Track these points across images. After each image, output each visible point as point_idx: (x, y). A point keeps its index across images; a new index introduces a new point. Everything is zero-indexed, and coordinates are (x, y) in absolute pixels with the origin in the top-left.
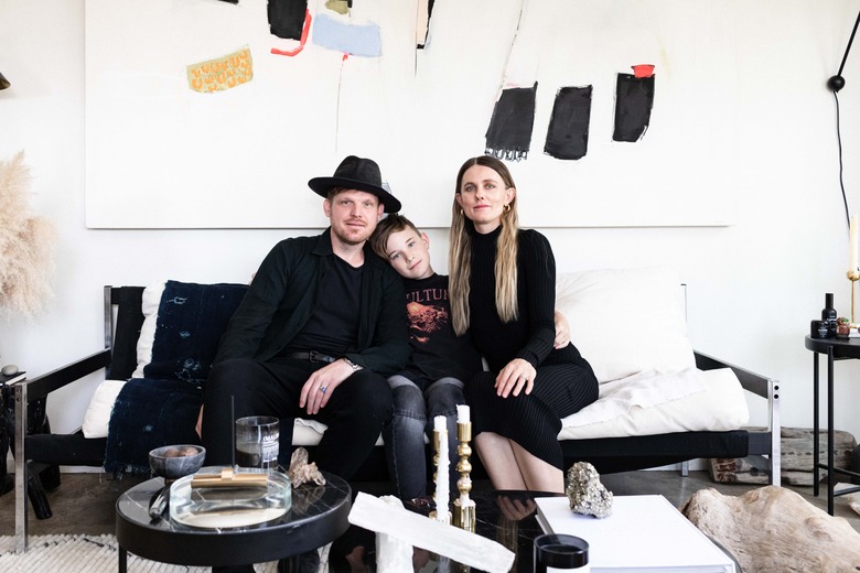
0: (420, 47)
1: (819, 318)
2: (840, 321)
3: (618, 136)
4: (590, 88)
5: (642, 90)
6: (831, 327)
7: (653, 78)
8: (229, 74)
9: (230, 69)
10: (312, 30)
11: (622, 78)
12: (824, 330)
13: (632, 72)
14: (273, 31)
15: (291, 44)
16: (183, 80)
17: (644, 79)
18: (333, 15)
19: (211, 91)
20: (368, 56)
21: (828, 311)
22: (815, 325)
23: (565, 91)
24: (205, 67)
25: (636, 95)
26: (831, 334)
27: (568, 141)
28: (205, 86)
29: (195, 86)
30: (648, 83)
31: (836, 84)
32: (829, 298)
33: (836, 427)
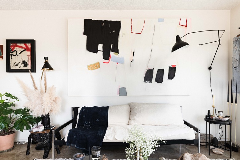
0: (132, 61)
1: (207, 115)
2: (211, 116)
3: (169, 78)
4: (164, 69)
5: (174, 70)
6: (210, 117)
7: (175, 67)
8: (95, 67)
9: (95, 66)
10: (111, 58)
11: (170, 67)
12: (208, 117)
13: (172, 66)
14: (104, 59)
15: (107, 61)
16: (87, 68)
17: (174, 68)
18: (115, 55)
19: (92, 70)
20: (122, 63)
21: (209, 113)
22: (206, 116)
23: (159, 70)
24: (91, 65)
25: (172, 71)
26: (210, 118)
27: (159, 80)
28: (91, 69)
29: (89, 69)
30: (175, 68)
31: (210, 68)
32: (209, 111)
33: (210, 134)
